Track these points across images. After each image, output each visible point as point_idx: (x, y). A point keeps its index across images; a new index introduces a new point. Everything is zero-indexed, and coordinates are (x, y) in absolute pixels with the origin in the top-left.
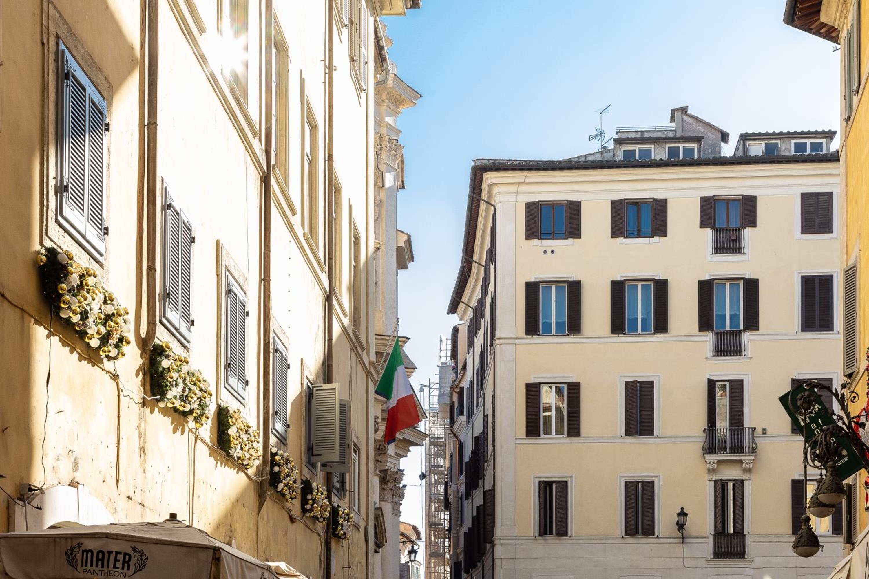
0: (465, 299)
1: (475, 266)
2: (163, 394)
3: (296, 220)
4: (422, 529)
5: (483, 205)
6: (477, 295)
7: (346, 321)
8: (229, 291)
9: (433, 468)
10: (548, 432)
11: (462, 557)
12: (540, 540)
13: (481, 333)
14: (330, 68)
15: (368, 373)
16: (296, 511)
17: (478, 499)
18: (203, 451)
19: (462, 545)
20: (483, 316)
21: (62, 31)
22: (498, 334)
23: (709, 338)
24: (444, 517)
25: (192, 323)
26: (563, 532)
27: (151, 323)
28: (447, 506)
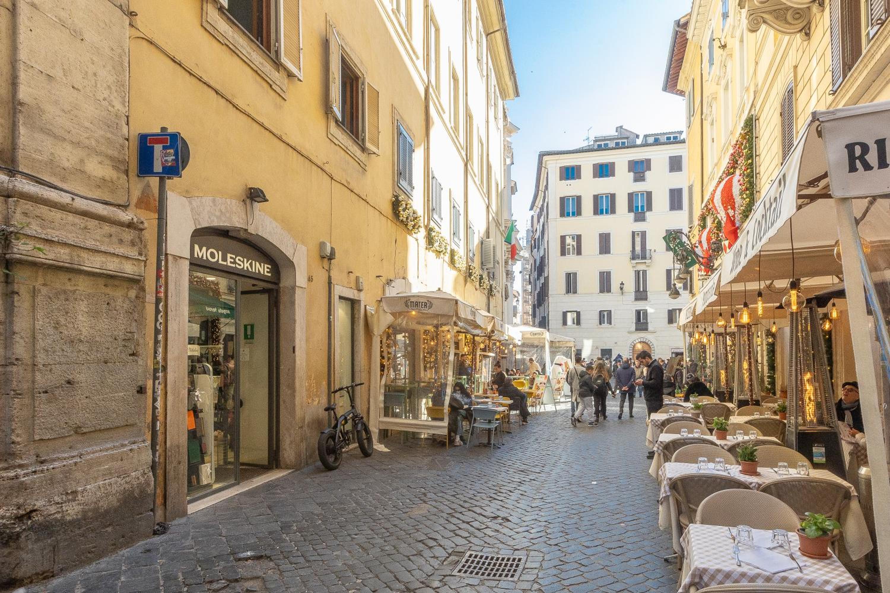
0: (536, 204)
1: (540, 192)
2: (433, 245)
3: (476, 179)
4: (520, 292)
5: (543, 169)
6: (541, 203)
7: (494, 215)
8: (454, 207)
9: (524, 269)
10: (569, 254)
11: (536, 302)
12: (567, 295)
13: (542, 217)
14: (487, 122)
15: (502, 234)
16: (478, 286)
17: (542, 280)
18: (446, 265)
19: (536, 298)
20: (543, 211)
21: (399, 118)
22: (549, 217)
23: (632, 215)
24: (529, 287)
25: (442, 219)
26: (575, 292)
27: (429, 220)
28: (530, 283)
